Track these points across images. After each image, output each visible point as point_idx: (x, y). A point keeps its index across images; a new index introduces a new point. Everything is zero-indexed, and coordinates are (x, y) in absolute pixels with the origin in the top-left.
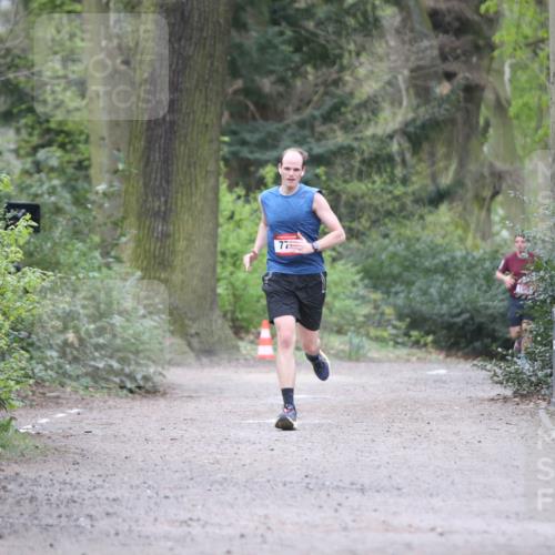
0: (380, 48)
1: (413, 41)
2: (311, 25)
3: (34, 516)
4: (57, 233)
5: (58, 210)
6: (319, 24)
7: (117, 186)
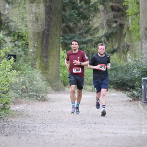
0: (99, 15)
1: (107, 14)
2: (82, 10)
3: (15, 131)
4: (20, 61)
5: (21, 56)
6: (84, 10)
7: (35, 50)
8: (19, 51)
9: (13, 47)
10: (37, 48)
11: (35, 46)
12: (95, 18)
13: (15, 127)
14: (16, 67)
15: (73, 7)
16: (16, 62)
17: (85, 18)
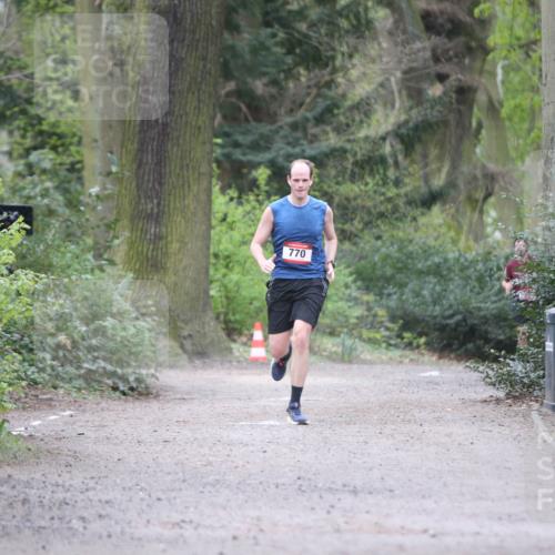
0: (372, 50)
1: (405, 43)
3: (27, 518)
4: (50, 235)
5: (51, 213)
6: (312, 25)
7: (111, 188)
8: (45, 193)
9: (19, 175)
10: (119, 180)
11: (109, 173)
12: (355, 60)
13: (25, 501)
14: (30, 259)
15: (266, 14)
16: (33, 237)
17: (316, 58)
